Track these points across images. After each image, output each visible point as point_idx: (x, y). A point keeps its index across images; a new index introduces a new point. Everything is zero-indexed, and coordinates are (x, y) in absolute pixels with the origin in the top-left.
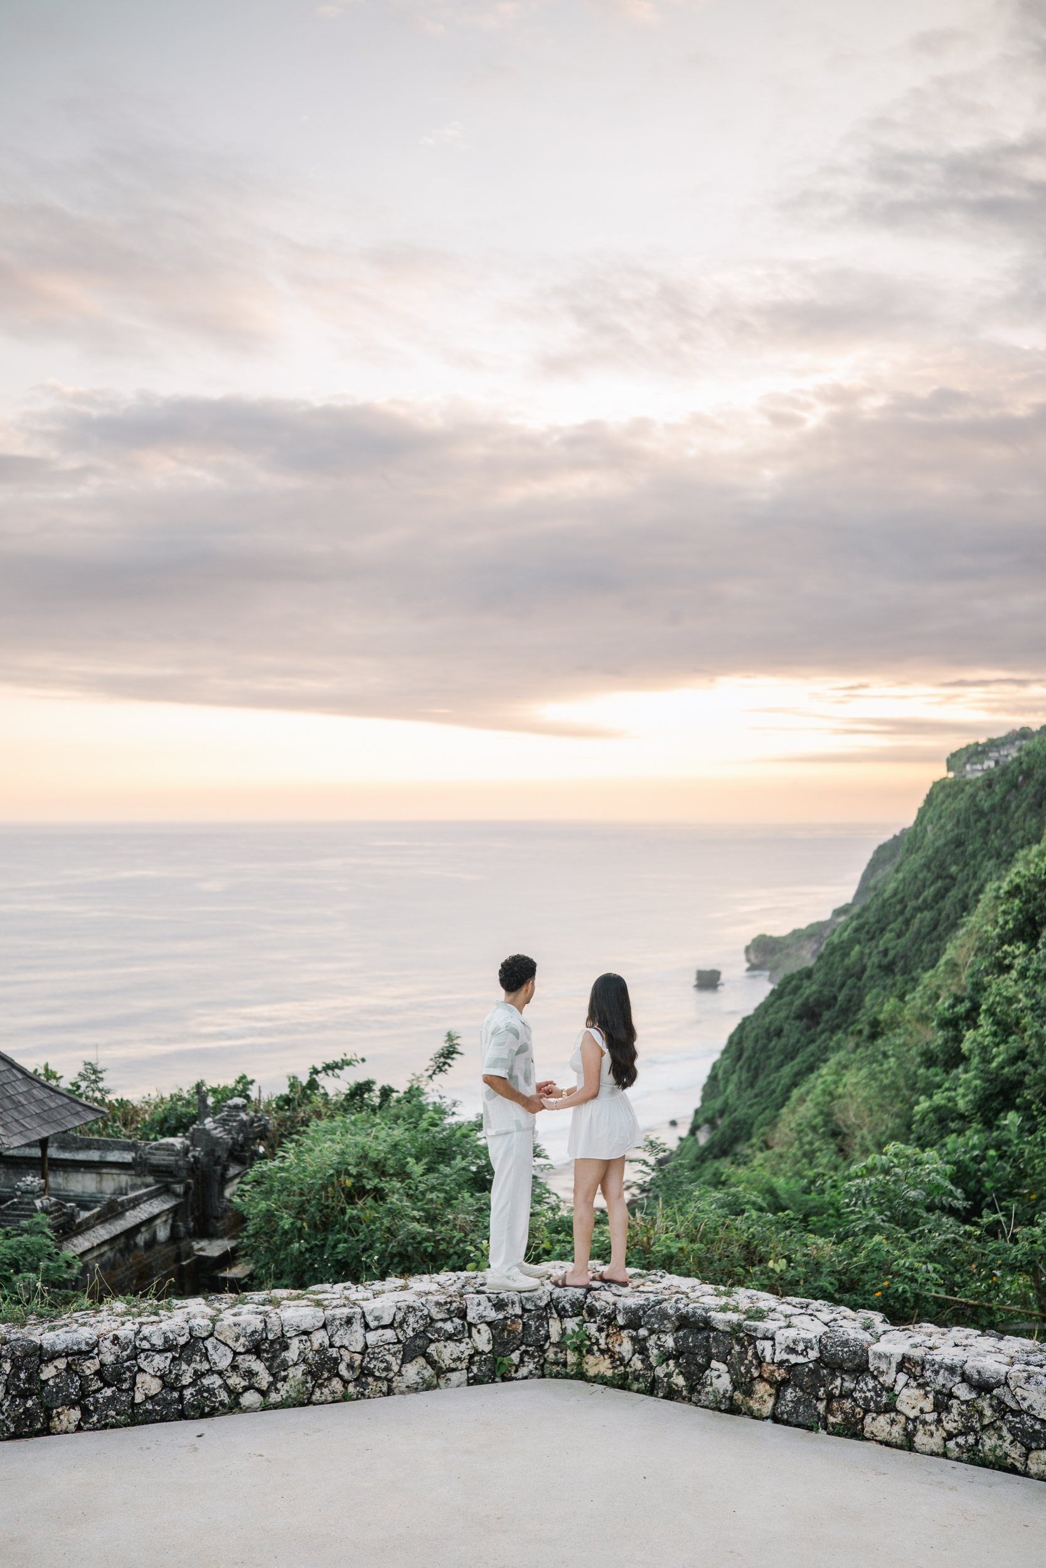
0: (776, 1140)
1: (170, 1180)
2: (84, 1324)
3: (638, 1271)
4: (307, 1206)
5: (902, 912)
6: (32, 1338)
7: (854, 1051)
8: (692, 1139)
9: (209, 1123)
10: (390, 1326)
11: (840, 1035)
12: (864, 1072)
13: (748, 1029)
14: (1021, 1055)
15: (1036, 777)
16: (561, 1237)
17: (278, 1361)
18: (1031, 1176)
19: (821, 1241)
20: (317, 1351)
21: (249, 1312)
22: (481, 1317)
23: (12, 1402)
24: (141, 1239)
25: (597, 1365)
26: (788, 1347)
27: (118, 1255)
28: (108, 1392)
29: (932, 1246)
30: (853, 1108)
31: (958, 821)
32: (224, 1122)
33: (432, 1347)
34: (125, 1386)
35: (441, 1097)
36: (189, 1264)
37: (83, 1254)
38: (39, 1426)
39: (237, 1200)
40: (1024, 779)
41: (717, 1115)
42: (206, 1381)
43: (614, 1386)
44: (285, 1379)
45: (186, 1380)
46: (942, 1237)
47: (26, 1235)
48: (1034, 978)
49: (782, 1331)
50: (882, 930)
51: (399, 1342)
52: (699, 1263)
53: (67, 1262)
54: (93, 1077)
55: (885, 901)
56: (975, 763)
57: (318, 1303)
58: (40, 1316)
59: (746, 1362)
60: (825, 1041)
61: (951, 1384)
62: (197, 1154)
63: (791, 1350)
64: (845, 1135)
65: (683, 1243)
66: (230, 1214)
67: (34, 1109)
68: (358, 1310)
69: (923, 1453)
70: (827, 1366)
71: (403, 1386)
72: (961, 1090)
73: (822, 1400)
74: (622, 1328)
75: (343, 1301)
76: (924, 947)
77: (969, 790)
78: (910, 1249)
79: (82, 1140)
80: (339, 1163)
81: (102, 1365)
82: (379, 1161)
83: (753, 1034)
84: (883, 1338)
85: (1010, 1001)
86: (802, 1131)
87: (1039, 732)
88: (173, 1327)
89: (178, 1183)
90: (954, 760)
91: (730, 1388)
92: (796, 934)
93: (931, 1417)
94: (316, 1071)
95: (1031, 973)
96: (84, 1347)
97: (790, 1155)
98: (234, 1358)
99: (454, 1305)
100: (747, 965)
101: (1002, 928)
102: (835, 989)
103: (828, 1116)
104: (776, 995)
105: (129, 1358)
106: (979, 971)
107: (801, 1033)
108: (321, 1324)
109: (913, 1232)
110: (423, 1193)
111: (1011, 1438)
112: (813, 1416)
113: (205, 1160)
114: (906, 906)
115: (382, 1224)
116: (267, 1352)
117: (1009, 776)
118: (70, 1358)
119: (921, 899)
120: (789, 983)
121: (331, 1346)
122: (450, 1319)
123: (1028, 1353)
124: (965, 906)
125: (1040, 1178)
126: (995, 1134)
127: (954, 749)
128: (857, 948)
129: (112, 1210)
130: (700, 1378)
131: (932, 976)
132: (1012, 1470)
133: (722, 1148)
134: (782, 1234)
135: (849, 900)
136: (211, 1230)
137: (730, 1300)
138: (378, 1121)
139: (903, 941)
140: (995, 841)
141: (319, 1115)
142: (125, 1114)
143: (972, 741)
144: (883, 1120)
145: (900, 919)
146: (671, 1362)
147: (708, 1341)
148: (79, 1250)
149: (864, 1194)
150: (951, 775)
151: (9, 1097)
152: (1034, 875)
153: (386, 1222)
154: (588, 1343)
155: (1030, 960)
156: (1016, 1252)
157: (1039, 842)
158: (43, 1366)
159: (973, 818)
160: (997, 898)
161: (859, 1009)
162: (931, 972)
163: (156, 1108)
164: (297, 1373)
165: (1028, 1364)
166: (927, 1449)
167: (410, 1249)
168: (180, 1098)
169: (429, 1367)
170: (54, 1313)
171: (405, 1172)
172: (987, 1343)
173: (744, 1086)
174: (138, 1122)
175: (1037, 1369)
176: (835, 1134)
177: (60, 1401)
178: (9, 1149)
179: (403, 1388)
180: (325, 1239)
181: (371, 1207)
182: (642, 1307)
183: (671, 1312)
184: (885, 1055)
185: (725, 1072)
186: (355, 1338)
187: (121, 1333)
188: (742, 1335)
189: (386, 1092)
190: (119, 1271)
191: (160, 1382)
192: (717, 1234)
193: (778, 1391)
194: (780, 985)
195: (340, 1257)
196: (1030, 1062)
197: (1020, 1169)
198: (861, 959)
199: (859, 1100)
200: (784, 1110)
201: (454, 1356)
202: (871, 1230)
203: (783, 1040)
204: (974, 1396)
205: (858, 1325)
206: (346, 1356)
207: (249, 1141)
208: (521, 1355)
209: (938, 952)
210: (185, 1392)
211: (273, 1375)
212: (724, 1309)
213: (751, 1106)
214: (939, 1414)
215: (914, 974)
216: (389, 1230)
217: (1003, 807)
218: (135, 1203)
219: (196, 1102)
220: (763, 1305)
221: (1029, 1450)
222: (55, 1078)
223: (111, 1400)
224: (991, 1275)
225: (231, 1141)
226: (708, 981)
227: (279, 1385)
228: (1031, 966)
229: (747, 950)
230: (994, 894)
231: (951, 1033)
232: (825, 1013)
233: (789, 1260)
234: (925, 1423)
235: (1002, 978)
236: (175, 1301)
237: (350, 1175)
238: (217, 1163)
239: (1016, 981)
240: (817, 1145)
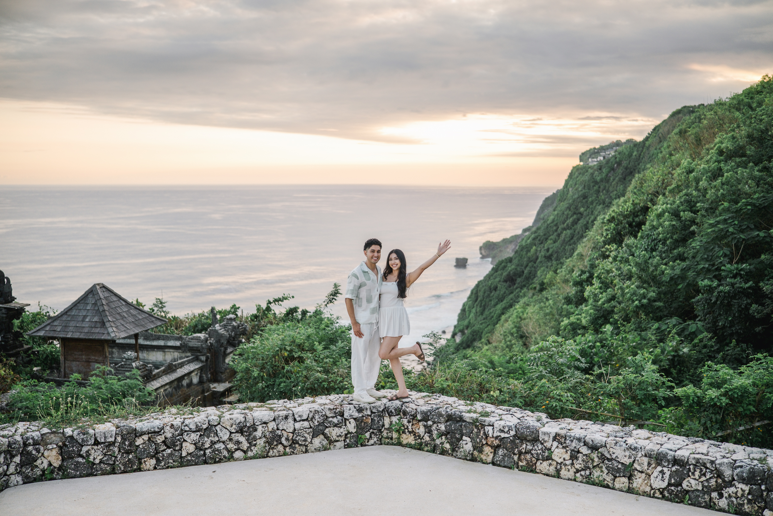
0: (494, 339)
1: (198, 354)
2: (157, 419)
3: (428, 394)
4: (266, 365)
5: (556, 230)
6: (131, 425)
7: (532, 298)
8: (453, 339)
9: (217, 327)
10: (307, 420)
11: (525, 290)
12: (537, 307)
13: (481, 286)
14: (613, 298)
15: (623, 165)
16: (390, 380)
17: (252, 436)
18: (616, 355)
19: (516, 382)
20: (271, 432)
21: (237, 413)
22: (351, 416)
23: (122, 456)
24: (185, 383)
25: (408, 439)
26: (500, 429)
27: (174, 390)
28: (169, 451)
29: (570, 385)
30: (531, 324)
31: (585, 186)
32: (225, 326)
33: (327, 430)
34: (177, 448)
35: (331, 315)
36: (208, 395)
37: (156, 390)
38: (135, 467)
39: (231, 363)
40: (617, 166)
41: (465, 328)
42: (217, 446)
43: (415, 449)
44: (255, 445)
45: (207, 445)
46: (575, 380)
47: (128, 380)
48: (620, 261)
49: (498, 422)
50: (547, 239)
51: (311, 427)
52: (457, 392)
53: (149, 393)
54: (160, 306)
55: (548, 225)
56: (593, 158)
57: (271, 409)
58: (135, 415)
59: (480, 437)
60: (518, 292)
61: (579, 447)
62: (211, 341)
63: (502, 431)
64: (527, 337)
65: (449, 383)
66: (228, 371)
67: (131, 319)
68: (291, 412)
69: (564, 479)
70: (519, 438)
71: (313, 449)
72: (583, 315)
73: (516, 454)
74: (420, 421)
75: (283, 408)
76: (567, 247)
77: (590, 171)
78: (559, 386)
79: (155, 335)
80: (281, 345)
81: (166, 438)
82: (301, 344)
83: (483, 289)
84: (546, 425)
85: (608, 272)
86: (506, 335)
87: (625, 143)
88: (200, 420)
89: (203, 355)
90: (583, 156)
91: (472, 449)
92: (505, 241)
93: (569, 462)
94: (270, 303)
95: (619, 259)
96: (157, 430)
97: (500, 347)
98: (230, 435)
99: (338, 410)
100: (481, 256)
101: (605, 238)
102: (523, 268)
103: (519, 328)
104: (495, 270)
105: (179, 435)
106: (593, 258)
107: (507, 289)
108: (272, 419)
109: (560, 378)
110: (322, 359)
111: (607, 472)
112: (512, 462)
113: (216, 345)
114: (558, 227)
115: (302, 374)
116: (247, 432)
117: (610, 164)
118: (150, 435)
119: (565, 224)
120: (501, 264)
121: (278, 429)
122: (336, 416)
123: (616, 432)
124: (587, 227)
125: (621, 356)
126: (600, 336)
127: (583, 151)
128: (534, 248)
129: (171, 369)
130: (457, 445)
131: (570, 261)
132: (607, 487)
133: (468, 344)
134: (498, 379)
135: (531, 224)
136: (219, 378)
137: (472, 408)
138: (300, 325)
139: (556, 244)
140: (602, 196)
141: (271, 323)
142: (177, 323)
143: (592, 147)
144: (545, 330)
145: (555, 234)
146: (443, 437)
147: (461, 427)
148: (155, 388)
149: (537, 360)
150: (582, 163)
151: (119, 314)
152: (621, 212)
153: (304, 373)
154: (403, 428)
155: (619, 252)
156: (610, 388)
157: (624, 196)
158: (137, 439)
159: (592, 184)
160: (603, 223)
161: (535, 277)
162: (570, 259)
163: (191, 320)
164: (261, 442)
165: (616, 437)
166: (567, 477)
167: (316, 385)
168: (203, 315)
169: (325, 440)
170: (142, 414)
171: (314, 349)
172: (597, 427)
173: (478, 314)
174: (183, 327)
175: (621, 439)
176: (522, 337)
177: (145, 456)
178: (119, 339)
179: (313, 450)
180: (275, 381)
181: (297, 365)
182: (429, 411)
183: (444, 413)
184: (547, 299)
185: (469, 307)
186: (289, 426)
187: (175, 423)
188: (478, 424)
189: (304, 313)
190: (174, 398)
191: (194, 446)
192: (466, 378)
193: (495, 451)
194: (496, 265)
195: (282, 390)
196: (617, 301)
197: (611, 352)
198: (536, 253)
199: (534, 320)
200: (498, 325)
201: (338, 434)
202: (540, 377)
203: (498, 292)
204: (590, 452)
205: (534, 419)
206: (285, 434)
207: (237, 336)
208: (370, 434)
209: (574, 250)
210: (206, 451)
211: (250, 443)
212: (469, 412)
213: (481, 324)
214: (573, 461)
215: (562, 261)
216: (306, 377)
217: (606, 180)
218: (182, 365)
219: (211, 318)
220: (488, 410)
221: (615, 477)
222: (142, 306)
223: (171, 455)
224: (597, 399)
225: (228, 336)
226: (461, 263)
227: (252, 448)
228: (619, 255)
229: (481, 248)
230: (602, 221)
231: (579, 288)
232: (518, 279)
233: (501, 391)
234: (565, 465)
235: (605, 261)
236: (201, 408)
237: (287, 351)
238: (222, 346)
239: (611, 263)
240: (513, 342)
